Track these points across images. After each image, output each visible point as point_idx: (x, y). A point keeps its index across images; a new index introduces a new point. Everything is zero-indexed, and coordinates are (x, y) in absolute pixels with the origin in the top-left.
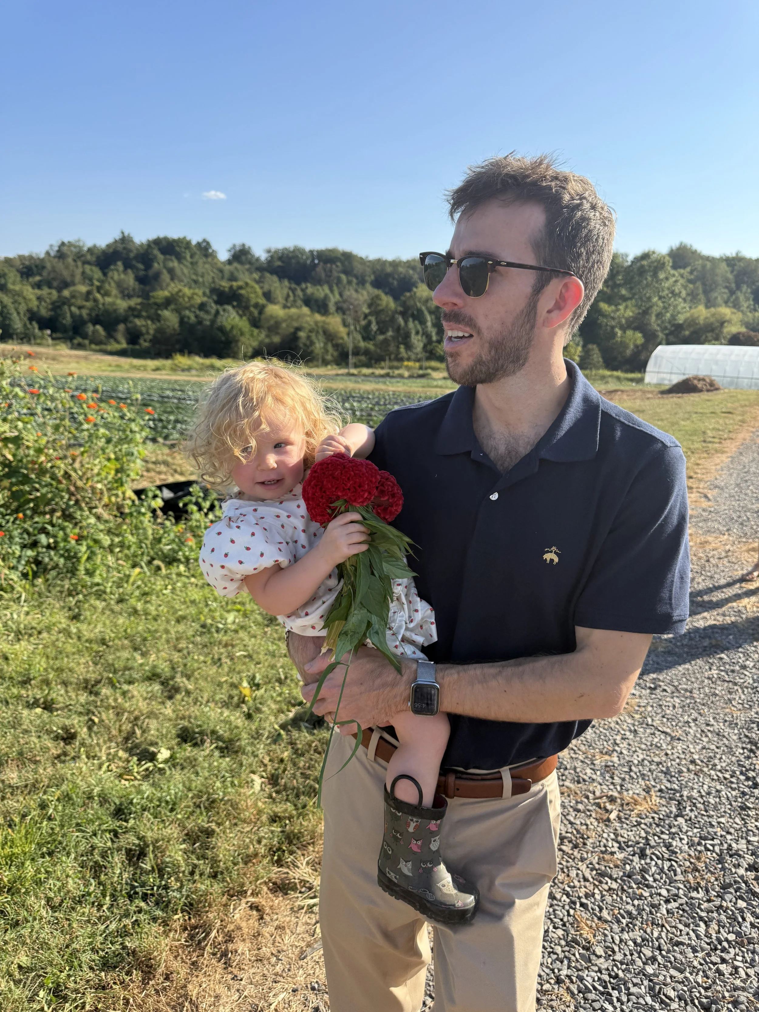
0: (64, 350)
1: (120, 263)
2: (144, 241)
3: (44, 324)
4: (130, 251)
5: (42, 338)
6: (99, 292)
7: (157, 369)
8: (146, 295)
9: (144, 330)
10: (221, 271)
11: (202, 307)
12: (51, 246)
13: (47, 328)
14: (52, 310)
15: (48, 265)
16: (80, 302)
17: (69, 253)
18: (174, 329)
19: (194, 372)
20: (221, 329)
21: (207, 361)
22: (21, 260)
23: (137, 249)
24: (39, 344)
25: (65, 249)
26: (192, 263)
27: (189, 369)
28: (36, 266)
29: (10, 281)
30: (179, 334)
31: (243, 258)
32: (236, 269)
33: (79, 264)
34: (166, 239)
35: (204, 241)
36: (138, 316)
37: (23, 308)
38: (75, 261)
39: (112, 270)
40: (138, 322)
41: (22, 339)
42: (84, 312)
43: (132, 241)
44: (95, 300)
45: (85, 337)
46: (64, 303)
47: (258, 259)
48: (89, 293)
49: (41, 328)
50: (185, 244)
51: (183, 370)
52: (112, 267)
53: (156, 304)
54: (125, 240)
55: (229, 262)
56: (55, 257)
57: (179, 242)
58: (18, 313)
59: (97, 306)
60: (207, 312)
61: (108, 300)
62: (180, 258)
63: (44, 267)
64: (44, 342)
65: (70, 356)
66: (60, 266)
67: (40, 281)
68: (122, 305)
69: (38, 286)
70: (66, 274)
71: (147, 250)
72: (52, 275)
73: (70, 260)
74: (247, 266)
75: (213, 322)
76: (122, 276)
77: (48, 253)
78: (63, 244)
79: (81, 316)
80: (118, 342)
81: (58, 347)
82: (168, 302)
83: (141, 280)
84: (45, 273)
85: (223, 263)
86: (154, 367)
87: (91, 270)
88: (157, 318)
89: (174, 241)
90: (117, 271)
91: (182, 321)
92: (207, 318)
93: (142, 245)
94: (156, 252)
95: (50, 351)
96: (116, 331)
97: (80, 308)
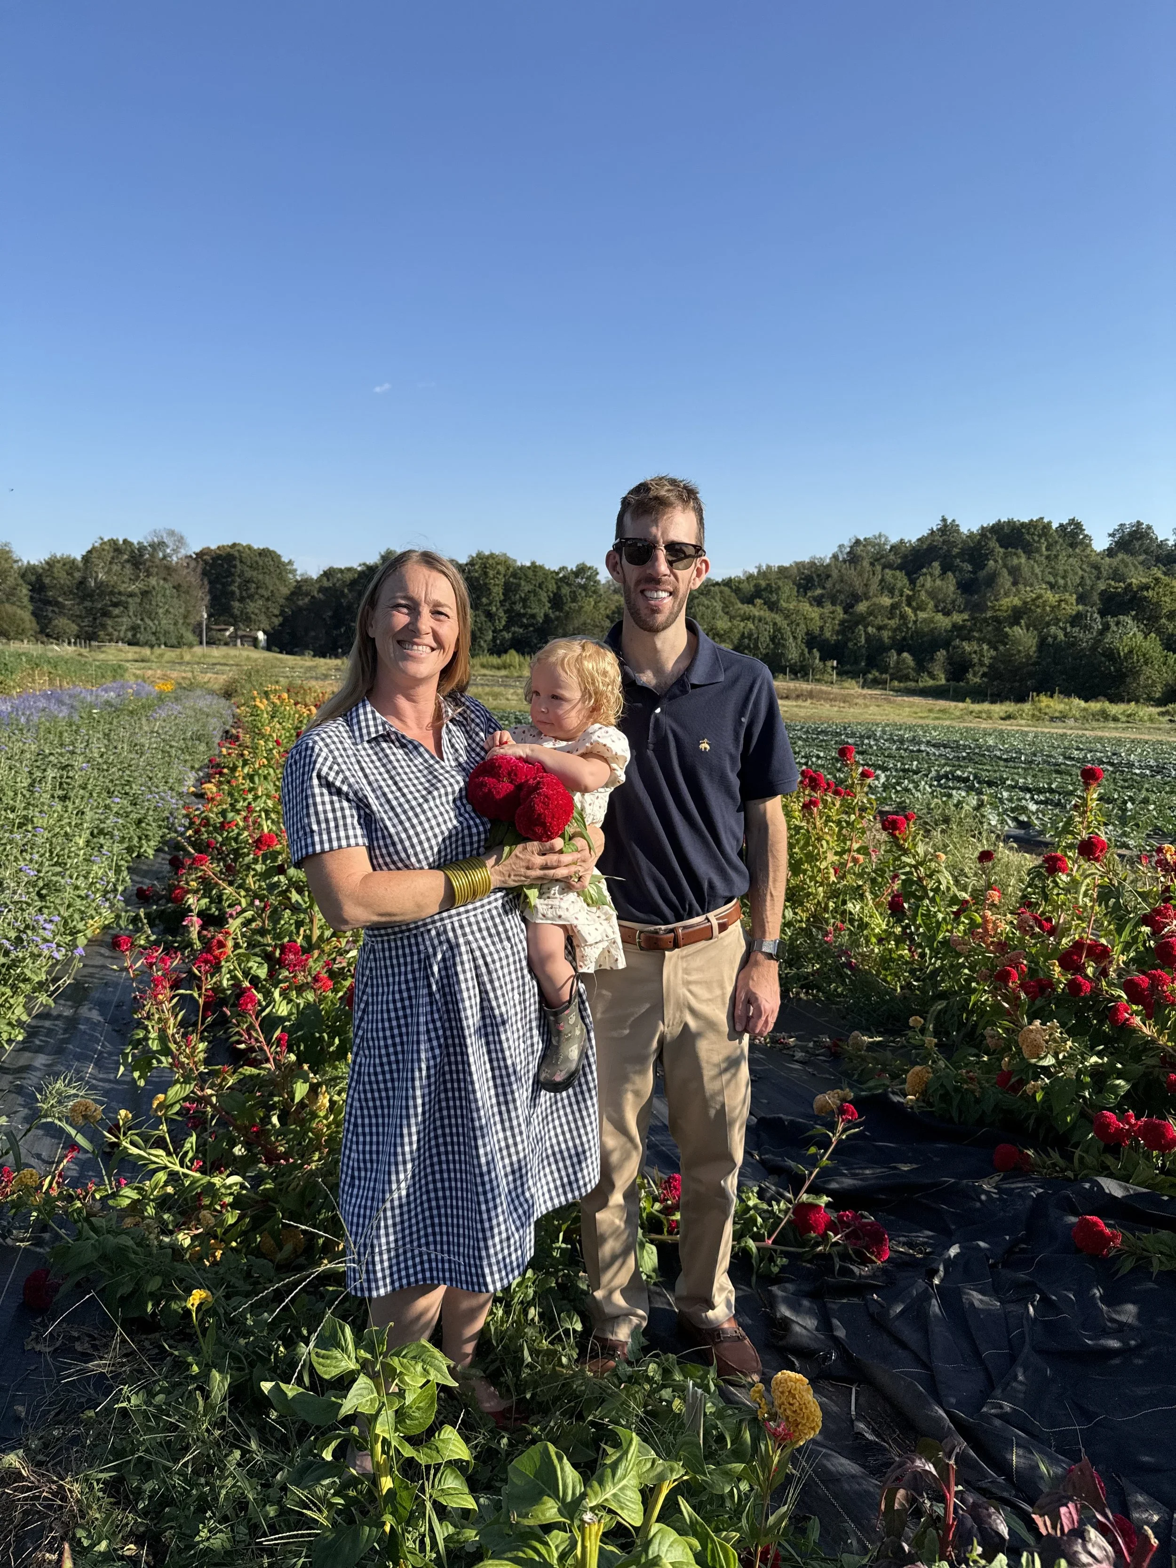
0: (853, 688)
1: (936, 564)
2: (975, 529)
3: (828, 651)
4: (954, 544)
5: (824, 672)
6: (909, 605)
7: (1008, 717)
8: (976, 608)
9: (975, 659)
10: (1097, 567)
11: (1076, 620)
12: (841, 546)
13: (833, 658)
14: (838, 633)
15: (835, 573)
16: (879, 621)
17: (864, 554)
18: (1028, 657)
19: (1071, 722)
20: (1111, 655)
21: (1095, 706)
22: (798, 569)
23: (963, 542)
24: (818, 681)
25: (859, 549)
26: (1048, 557)
27: (1063, 717)
28: (819, 576)
29: (784, 596)
30: (1035, 664)
31: (1137, 544)
32: (1123, 561)
33: (878, 568)
34: (1010, 523)
35: (1072, 522)
36: (968, 639)
37: (801, 631)
38: (872, 564)
39: (925, 574)
40: (967, 647)
41: (796, 674)
42: (885, 634)
43: (958, 531)
44: (903, 617)
45: (884, 670)
46: (857, 624)
47: (1162, 545)
48: (894, 606)
49: (822, 659)
50: (1040, 528)
51: (1052, 719)
52: (925, 570)
53: (996, 619)
54: (947, 529)
55: (1110, 552)
56: (845, 561)
57: (1031, 526)
58: (795, 638)
59: (905, 624)
60: (1087, 628)
61: (922, 615)
62: (1029, 550)
63: (828, 576)
64: (826, 677)
65: (865, 697)
66: (851, 573)
67: (822, 596)
68: (943, 622)
69: (819, 602)
70: (858, 584)
71: (979, 542)
72: (838, 587)
73: (866, 563)
74: (1142, 558)
75: (1097, 642)
76: (938, 582)
77: (835, 557)
78: (858, 542)
79: (880, 640)
80: (933, 677)
81: (846, 685)
82: (1017, 616)
83: (966, 587)
84: (828, 585)
85: (1102, 555)
86: (1002, 714)
87: (894, 576)
88: (999, 639)
89: (1023, 525)
90: (931, 575)
91: (1042, 643)
92: (1085, 639)
93: (971, 535)
94: (993, 544)
95: (835, 690)
96: (932, 659)
97: (880, 628)
